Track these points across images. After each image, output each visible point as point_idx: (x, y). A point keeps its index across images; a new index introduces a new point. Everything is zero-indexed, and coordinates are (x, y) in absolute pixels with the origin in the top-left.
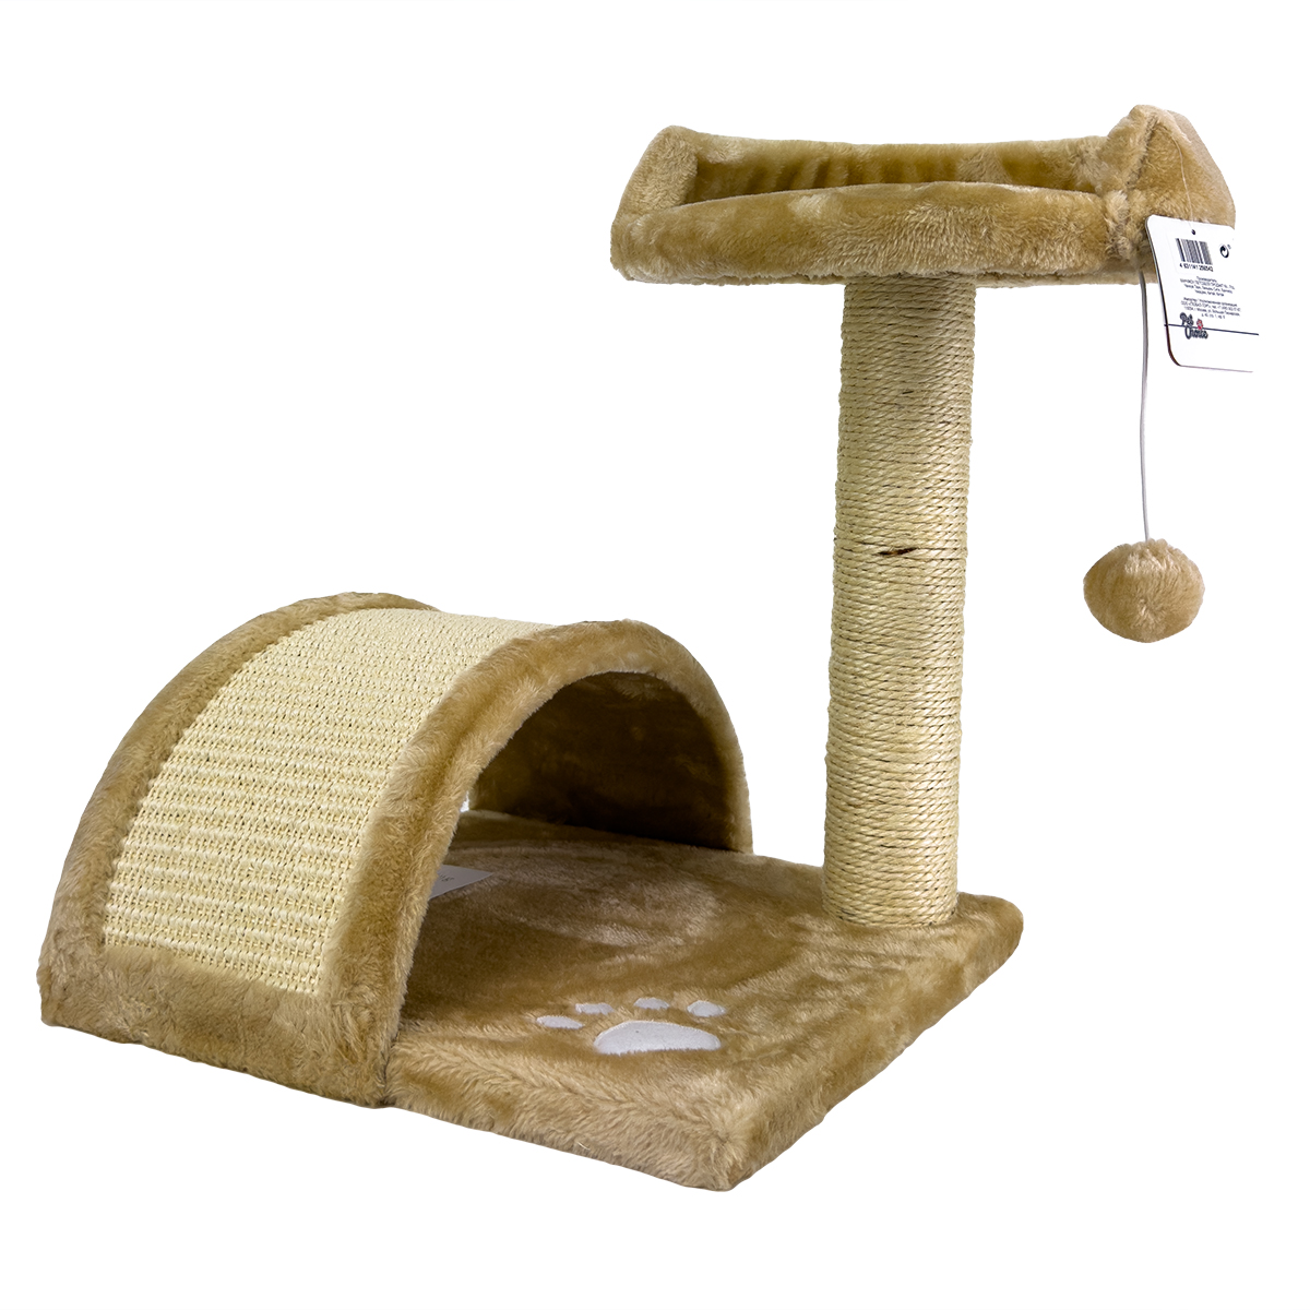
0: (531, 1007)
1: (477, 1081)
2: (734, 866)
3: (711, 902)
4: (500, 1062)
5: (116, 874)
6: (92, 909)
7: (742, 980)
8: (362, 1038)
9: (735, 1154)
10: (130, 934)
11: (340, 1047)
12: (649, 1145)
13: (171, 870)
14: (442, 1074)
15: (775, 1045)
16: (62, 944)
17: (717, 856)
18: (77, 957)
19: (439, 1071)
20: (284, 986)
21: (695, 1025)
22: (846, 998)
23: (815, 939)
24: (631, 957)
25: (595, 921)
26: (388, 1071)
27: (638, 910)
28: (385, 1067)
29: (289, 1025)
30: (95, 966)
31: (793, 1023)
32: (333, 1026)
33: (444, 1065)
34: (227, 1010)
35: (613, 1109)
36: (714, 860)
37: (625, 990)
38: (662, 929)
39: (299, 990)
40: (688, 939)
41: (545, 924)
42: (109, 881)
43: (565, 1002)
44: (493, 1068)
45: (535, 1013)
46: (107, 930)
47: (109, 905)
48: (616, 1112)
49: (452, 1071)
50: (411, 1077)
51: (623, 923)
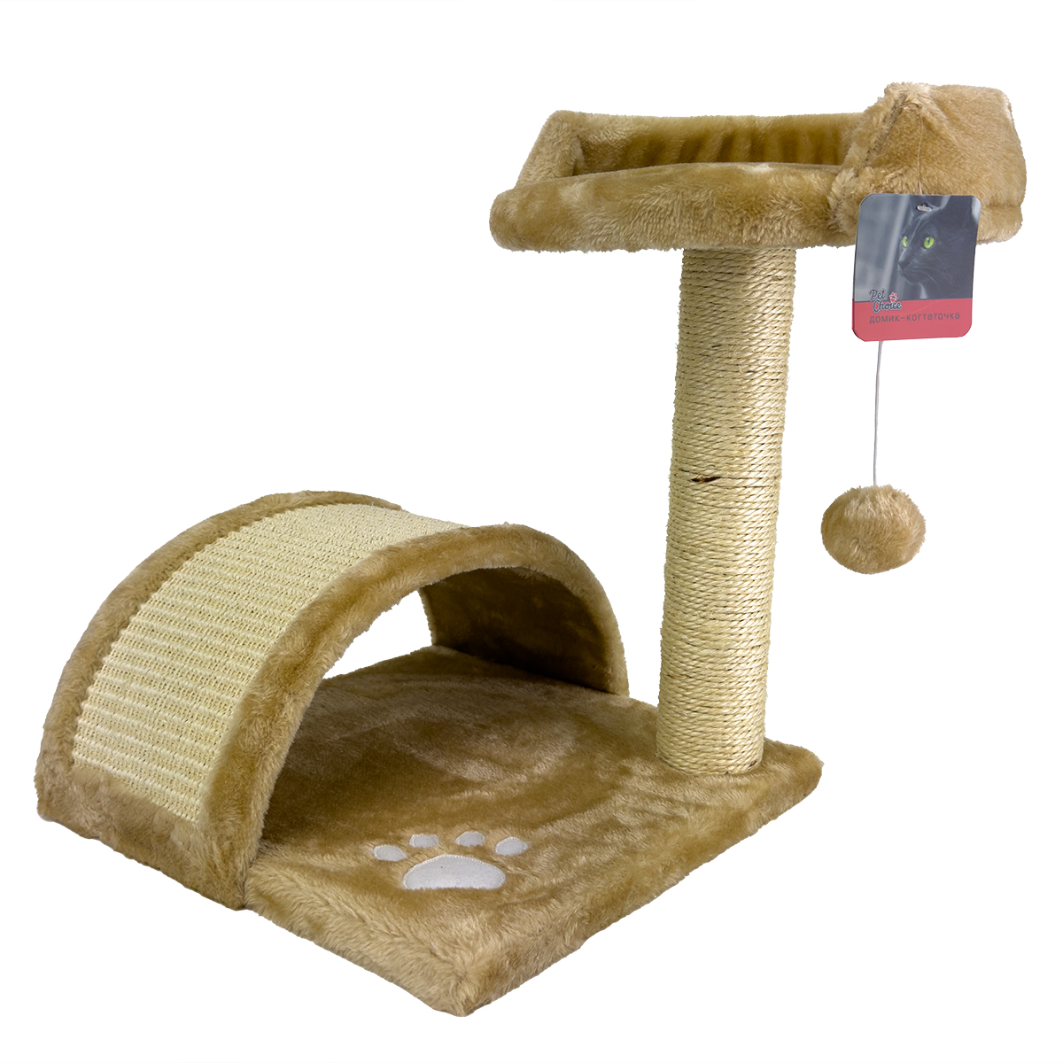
0: (372, 836)
1: (301, 904)
2: (605, 706)
3: (569, 742)
4: (319, 891)
5: (84, 713)
6: (65, 738)
7: (551, 820)
8: (224, 861)
9: (468, 991)
10: (89, 760)
11: (210, 865)
12: (411, 973)
13: (116, 715)
14: (278, 895)
15: (544, 888)
16: (48, 760)
17: (597, 698)
18: (56, 771)
19: (276, 892)
20: (179, 814)
21: (492, 862)
22: (626, 843)
23: (632, 783)
24: (478, 792)
25: (469, 755)
26: (246, 886)
27: (507, 747)
28: (244, 883)
29: (180, 843)
30: (66, 780)
31: (570, 867)
32: (204, 850)
33: (281, 888)
34: (144, 826)
35: (389, 941)
36: (593, 700)
37: (454, 825)
38: (517, 767)
39: (188, 818)
40: (531, 777)
41: (428, 757)
42: (78, 718)
43: (402, 834)
44: (312, 895)
45: (374, 843)
46: (75, 754)
47: (77, 736)
48: (391, 943)
49: (286, 893)
50: (260, 894)
51: (489, 759)
